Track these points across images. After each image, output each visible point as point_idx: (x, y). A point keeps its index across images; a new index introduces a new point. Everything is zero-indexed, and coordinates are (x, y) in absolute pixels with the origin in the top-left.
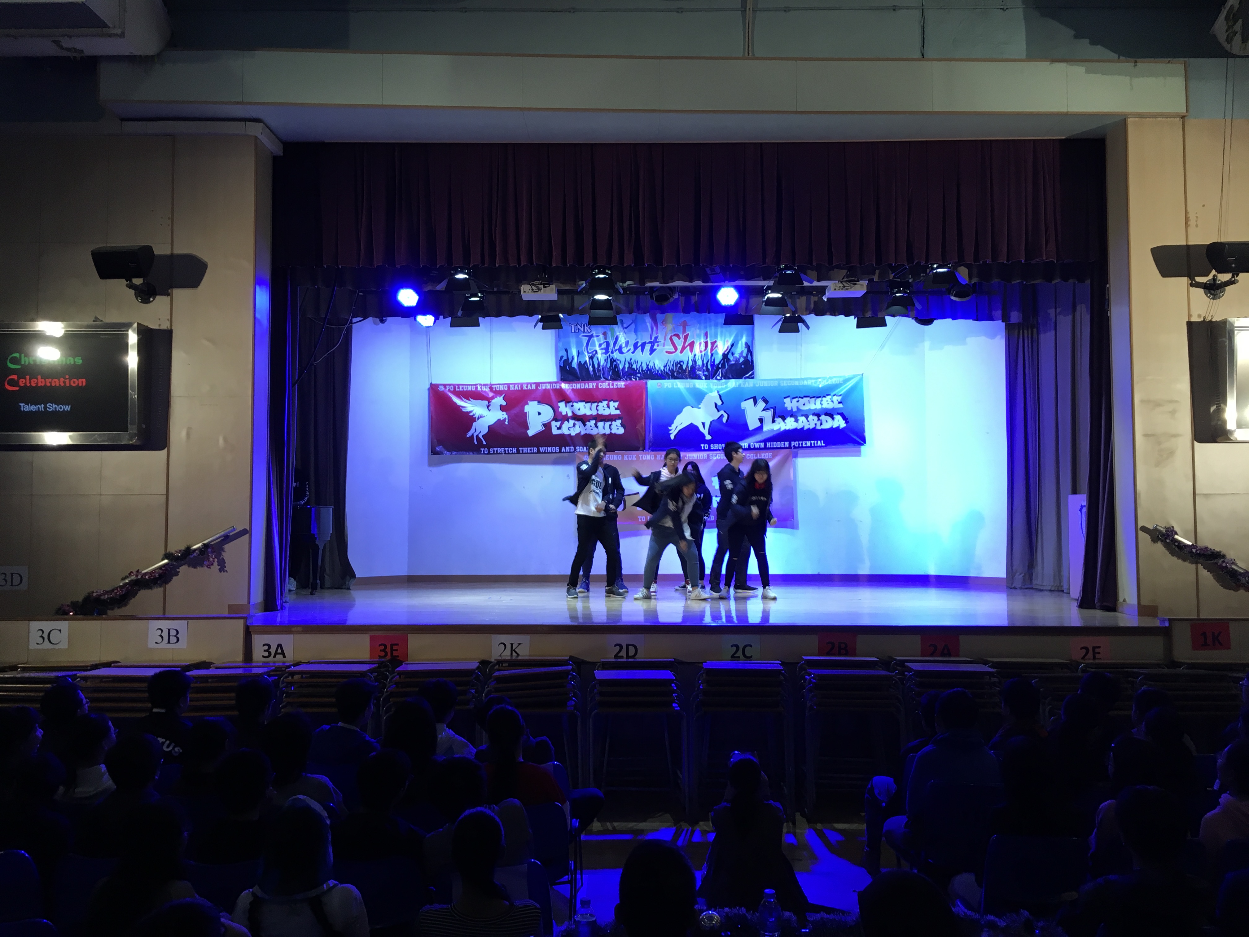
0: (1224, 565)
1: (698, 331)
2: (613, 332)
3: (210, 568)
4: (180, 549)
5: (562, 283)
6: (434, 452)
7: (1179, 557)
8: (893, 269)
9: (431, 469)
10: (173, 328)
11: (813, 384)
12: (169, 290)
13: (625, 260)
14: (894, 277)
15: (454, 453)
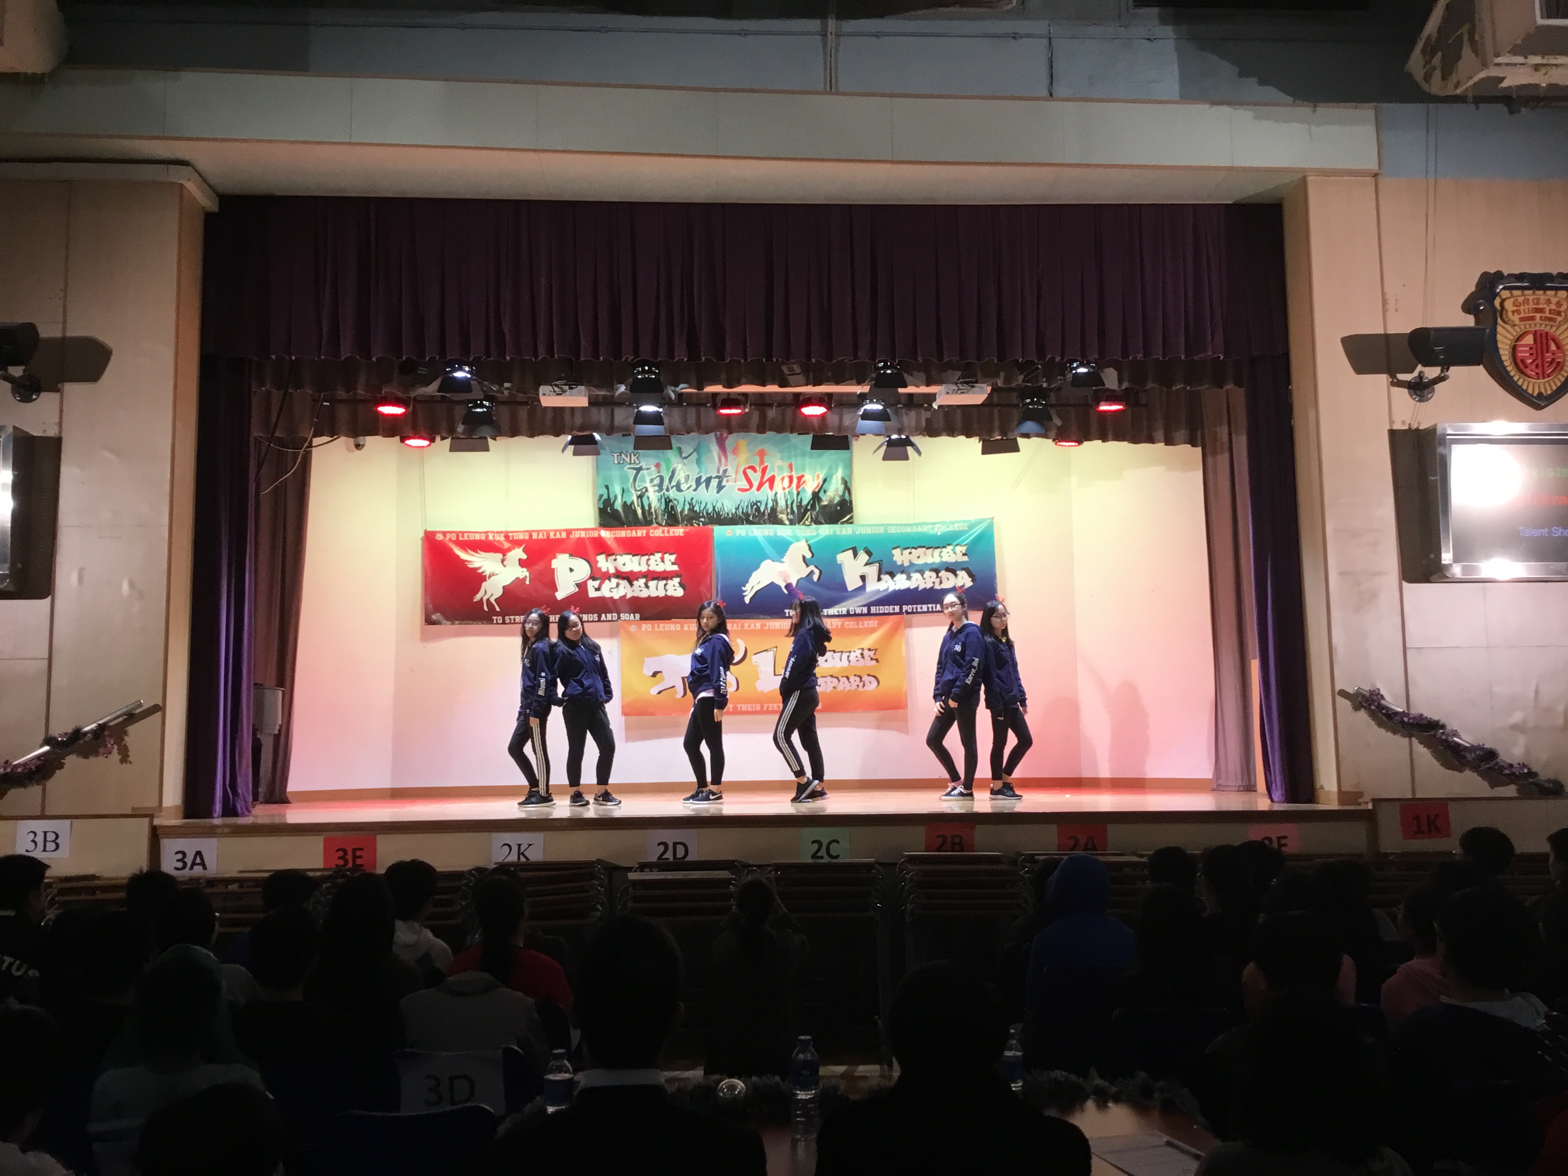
0: (1444, 737)
1: (780, 463)
2: (668, 462)
3: (107, 757)
4: (65, 731)
5: (594, 387)
6: (429, 621)
7: (1388, 728)
8: (1022, 367)
9: (425, 644)
10: (63, 435)
11: (930, 531)
12: (59, 385)
13: (676, 353)
14: (1024, 381)
15: (457, 622)
